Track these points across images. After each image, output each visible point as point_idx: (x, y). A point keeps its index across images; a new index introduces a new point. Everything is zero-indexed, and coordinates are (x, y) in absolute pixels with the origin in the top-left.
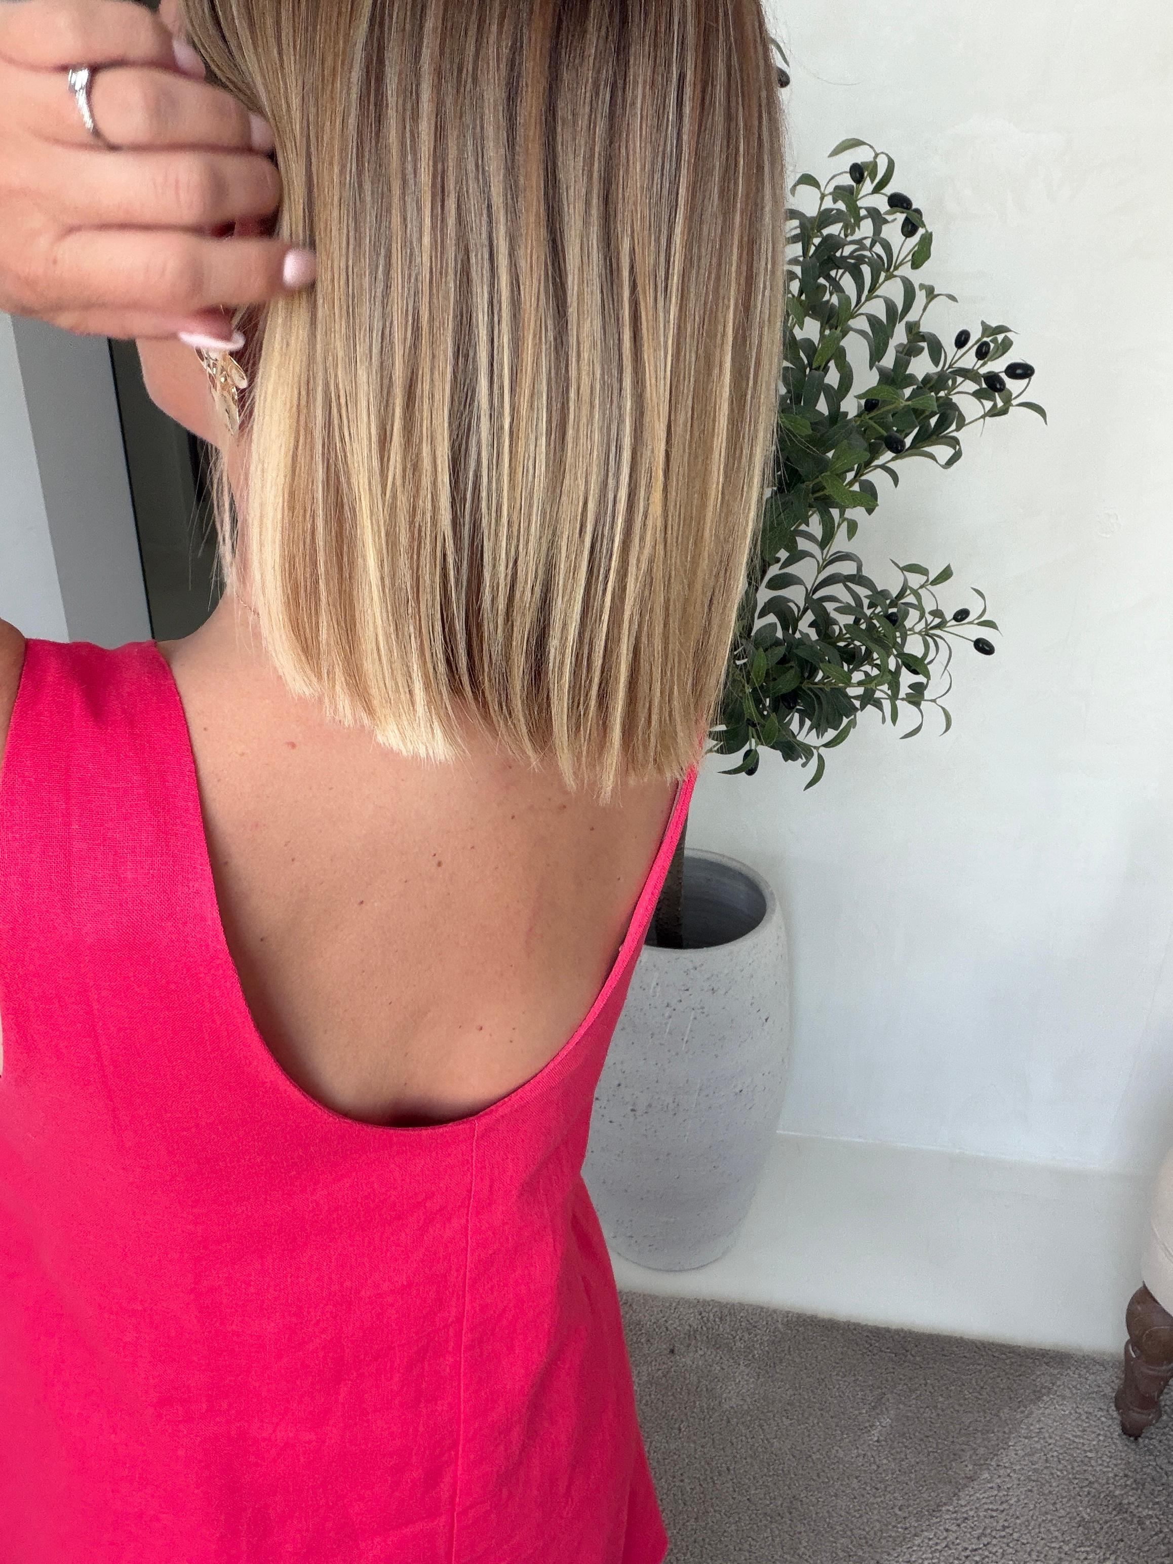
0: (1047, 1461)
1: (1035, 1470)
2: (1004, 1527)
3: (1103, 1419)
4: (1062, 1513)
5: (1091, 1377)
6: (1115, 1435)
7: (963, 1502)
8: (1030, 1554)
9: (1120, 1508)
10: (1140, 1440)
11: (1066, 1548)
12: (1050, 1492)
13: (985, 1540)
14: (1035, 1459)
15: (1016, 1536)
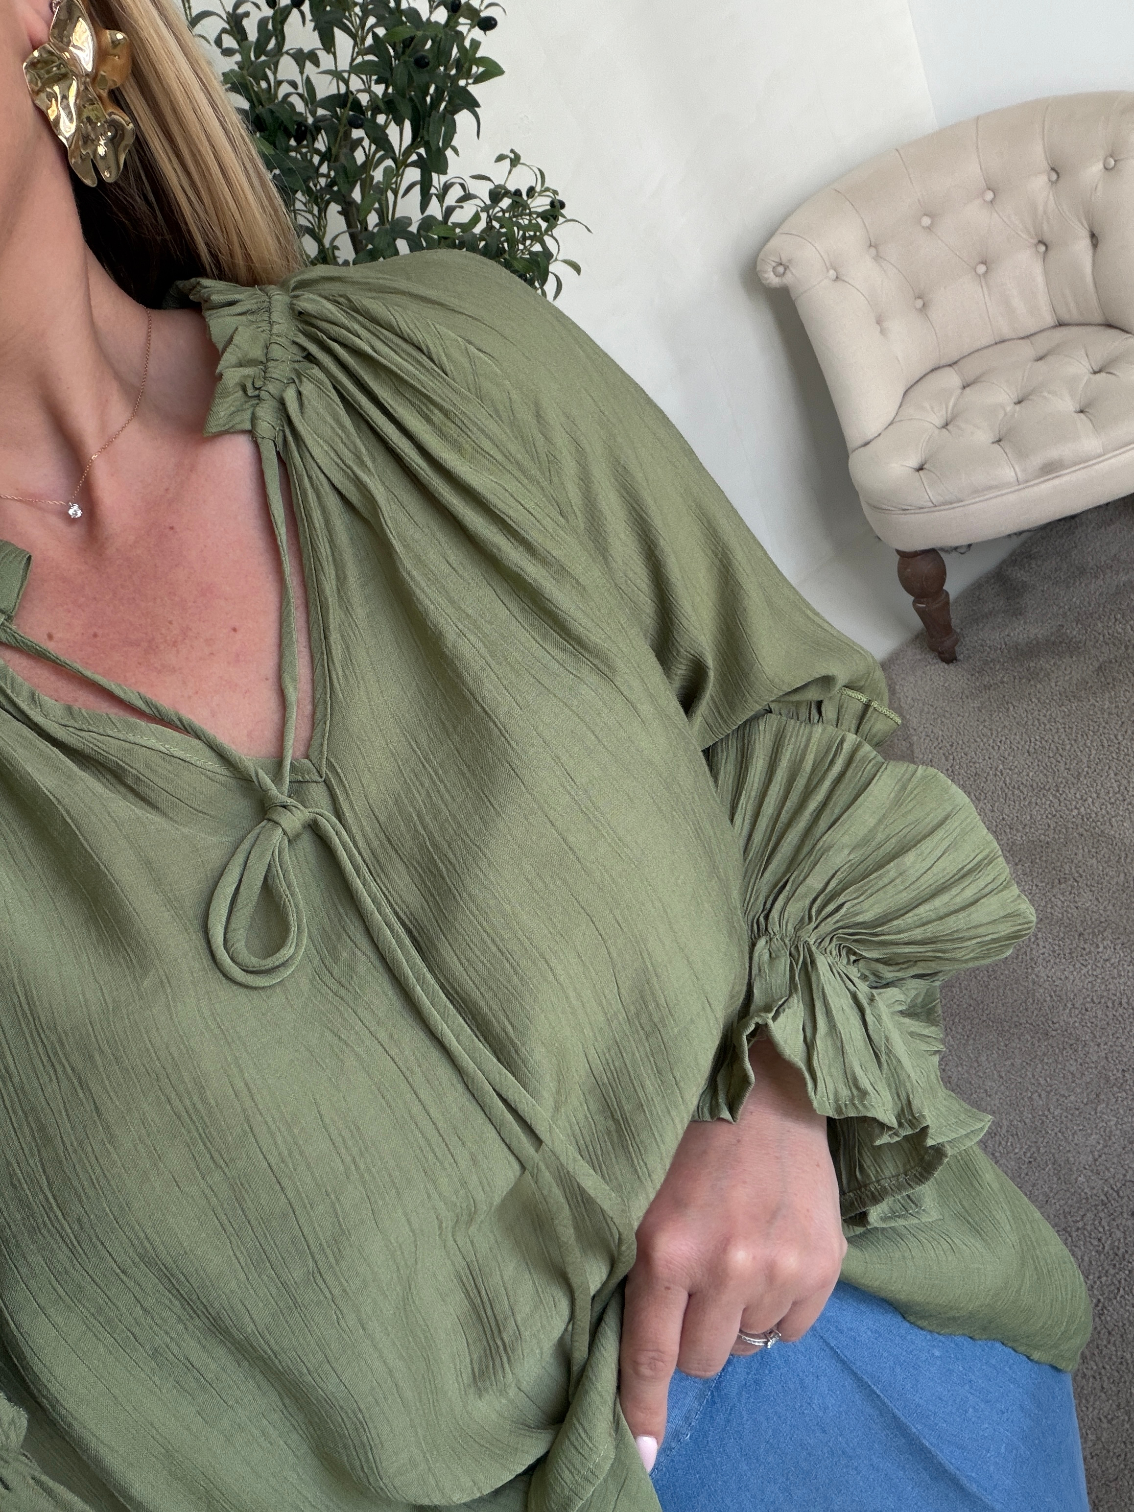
0: (932, 706)
1: (933, 713)
2: (952, 746)
3: (933, 668)
4: (967, 714)
5: (905, 660)
6: (946, 666)
7: (921, 756)
8: (976, 741)
9: (987, 687)
10: (959, 658)
11: (987, 724)
12: (951, 714)
13: (951, 757)
14: (926, 710)
15: (961, 742)
